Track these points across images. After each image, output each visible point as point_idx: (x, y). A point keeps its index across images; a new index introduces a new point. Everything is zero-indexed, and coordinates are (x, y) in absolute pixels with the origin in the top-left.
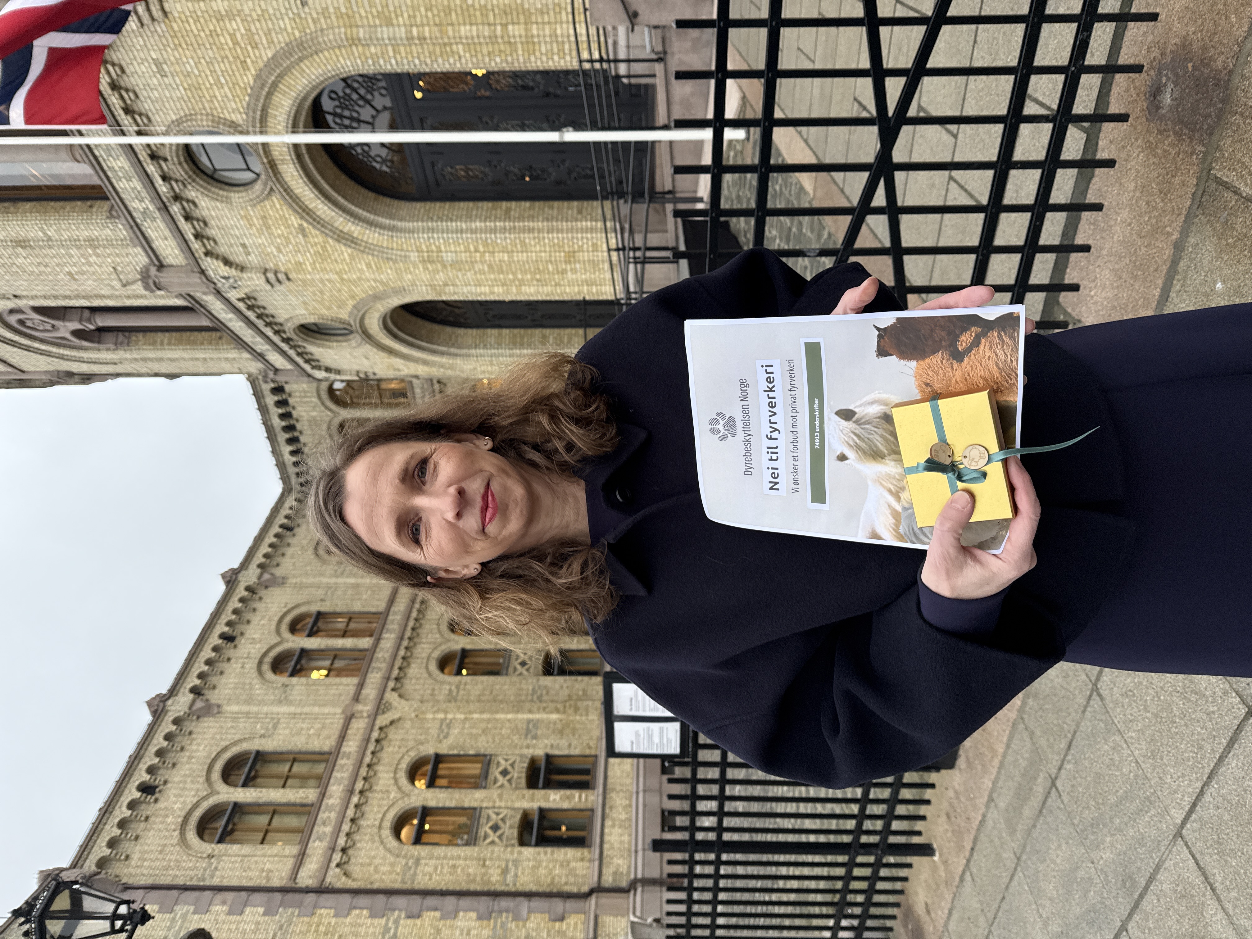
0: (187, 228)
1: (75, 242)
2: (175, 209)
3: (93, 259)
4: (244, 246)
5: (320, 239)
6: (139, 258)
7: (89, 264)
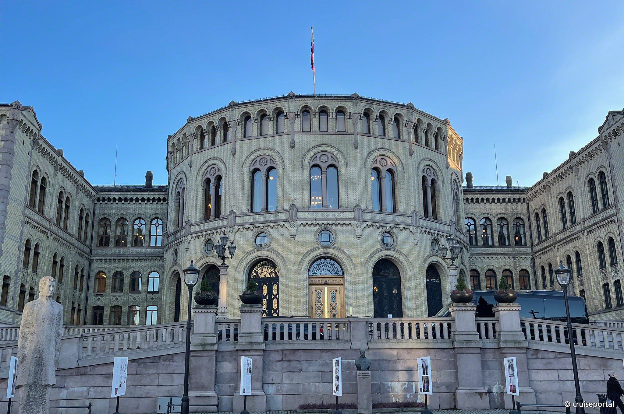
0: (247, 227)
1: (243, 200)
2: (251, 226)
3: (238, 201)
4: (241, 237)
5: (242, 255)
6: (238, 212)
7: (237, 200)
